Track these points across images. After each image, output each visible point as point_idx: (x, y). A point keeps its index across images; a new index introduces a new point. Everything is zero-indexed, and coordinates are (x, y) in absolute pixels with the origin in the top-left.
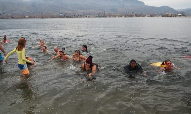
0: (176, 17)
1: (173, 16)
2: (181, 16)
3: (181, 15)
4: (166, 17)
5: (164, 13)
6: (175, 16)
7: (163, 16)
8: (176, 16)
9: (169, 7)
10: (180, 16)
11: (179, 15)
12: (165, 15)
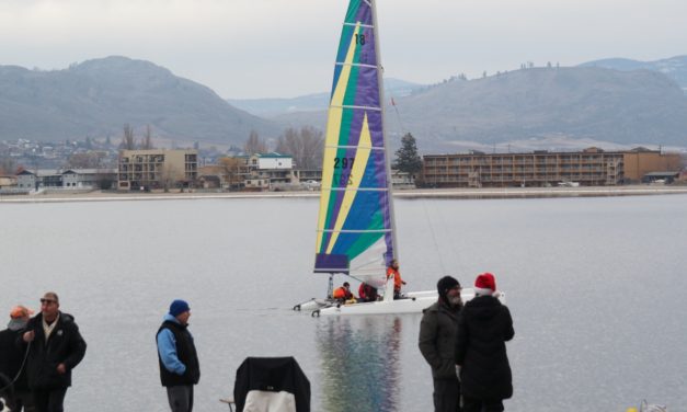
0: (236, 187)
1: (215, 184)
2: (295, 181)
3: (287, 163)
4: (135, 188)
5: (111, 148)
6: (230, 175)
7: (105, 184)
8: (236, 178)
9: (166, 73)
10: (282, 175)
11: (264, 163)
12: (126, 165)
